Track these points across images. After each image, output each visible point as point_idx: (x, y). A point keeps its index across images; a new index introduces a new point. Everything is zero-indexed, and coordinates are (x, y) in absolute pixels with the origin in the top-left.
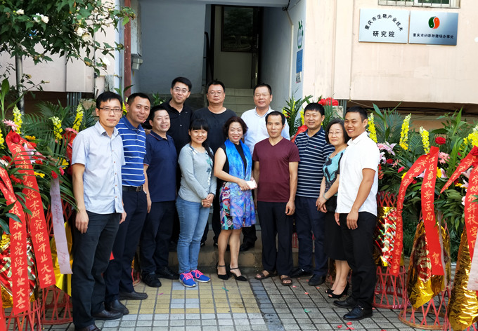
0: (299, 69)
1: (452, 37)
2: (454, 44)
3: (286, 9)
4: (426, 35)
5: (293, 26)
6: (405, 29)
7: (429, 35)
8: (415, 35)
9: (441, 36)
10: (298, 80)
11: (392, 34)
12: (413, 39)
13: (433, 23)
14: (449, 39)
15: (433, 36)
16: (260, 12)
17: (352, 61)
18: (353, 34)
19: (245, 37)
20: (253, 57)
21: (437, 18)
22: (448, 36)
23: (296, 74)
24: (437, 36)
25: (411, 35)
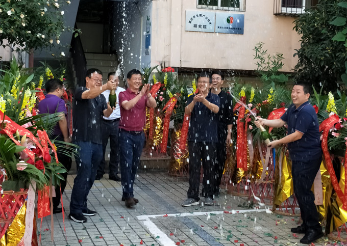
1: (241, 29)
2: (242, 33)
3: (137, 3)
4: (225, 28)
6: (213, 24)
9: (234, 28)
10: (147, 53)
11: (205, 27)
12: (217, 30)
13: (229, 20)
15: (229, 28)
17: (181, 43)
18: (182, 26)
19: (96, 12)
21: (232, 17)
22: (238, 29)
23: (145, 48)
25: (217, 28)
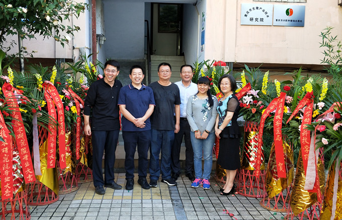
0: (203, 43)
1: (301, 21)
2: (303, 26)
3: (195, 4)
4: (284, 20)
5: (199, 16)
6: (271, 17)
7: (286, 20)
8: (277, 20)
9: (294, 21)
10: (202, 50)
11: (262, 20)
12: (276, 23)
13: (288, 12)
14: (300, 23)
15: (289, 21)
16: (181, 6)
17: (236, 37)
18: (237, 20)
19: (173, 23)
20: (177, 36)
21: (291, 9)
22: (299, 21)
23: (201, 46)
24: (291, 21)
25: (275, 20)
